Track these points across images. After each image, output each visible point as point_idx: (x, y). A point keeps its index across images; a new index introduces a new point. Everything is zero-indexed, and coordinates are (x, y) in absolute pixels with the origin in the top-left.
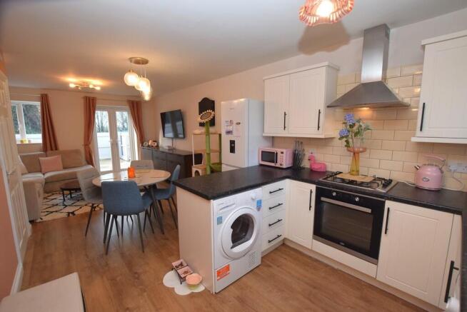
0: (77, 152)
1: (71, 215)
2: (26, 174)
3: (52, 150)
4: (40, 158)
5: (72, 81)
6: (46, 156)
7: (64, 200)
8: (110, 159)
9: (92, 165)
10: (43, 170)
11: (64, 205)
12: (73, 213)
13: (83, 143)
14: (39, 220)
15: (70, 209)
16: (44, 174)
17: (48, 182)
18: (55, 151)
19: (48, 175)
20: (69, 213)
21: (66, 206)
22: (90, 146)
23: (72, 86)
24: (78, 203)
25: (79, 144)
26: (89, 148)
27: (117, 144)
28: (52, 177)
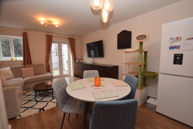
0: (42, 65)
1: (42, 111)
2: (13, 78)
3: (28, 64)
4: (22, 69)
5: (42, 20)
6: (25, 68)
7: (36, 96)
8: (58, 69)
9: (50, 72)
10: (23, 76)
11: (36, 101)
12: (43, 109)
13: (45, 61)
14: (18, 117)
15: (40, 105)
16: (23, 78)
17: (25, 83)
18: (30, 65)
19: (26, 79)
20: (40, 109)
21: (37, 102)
22: (49, 62)
23: (42, 23)
24: (45, 99)
25: (43, 61)
26: (48, 63)
27: (62, 61)
28: (28, 80)
